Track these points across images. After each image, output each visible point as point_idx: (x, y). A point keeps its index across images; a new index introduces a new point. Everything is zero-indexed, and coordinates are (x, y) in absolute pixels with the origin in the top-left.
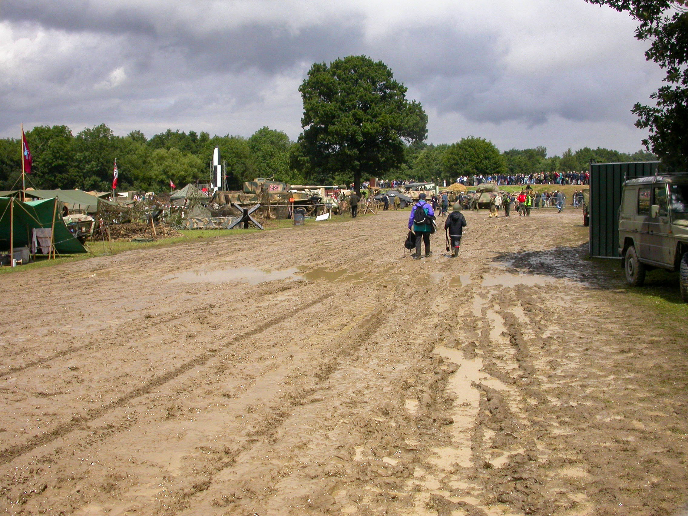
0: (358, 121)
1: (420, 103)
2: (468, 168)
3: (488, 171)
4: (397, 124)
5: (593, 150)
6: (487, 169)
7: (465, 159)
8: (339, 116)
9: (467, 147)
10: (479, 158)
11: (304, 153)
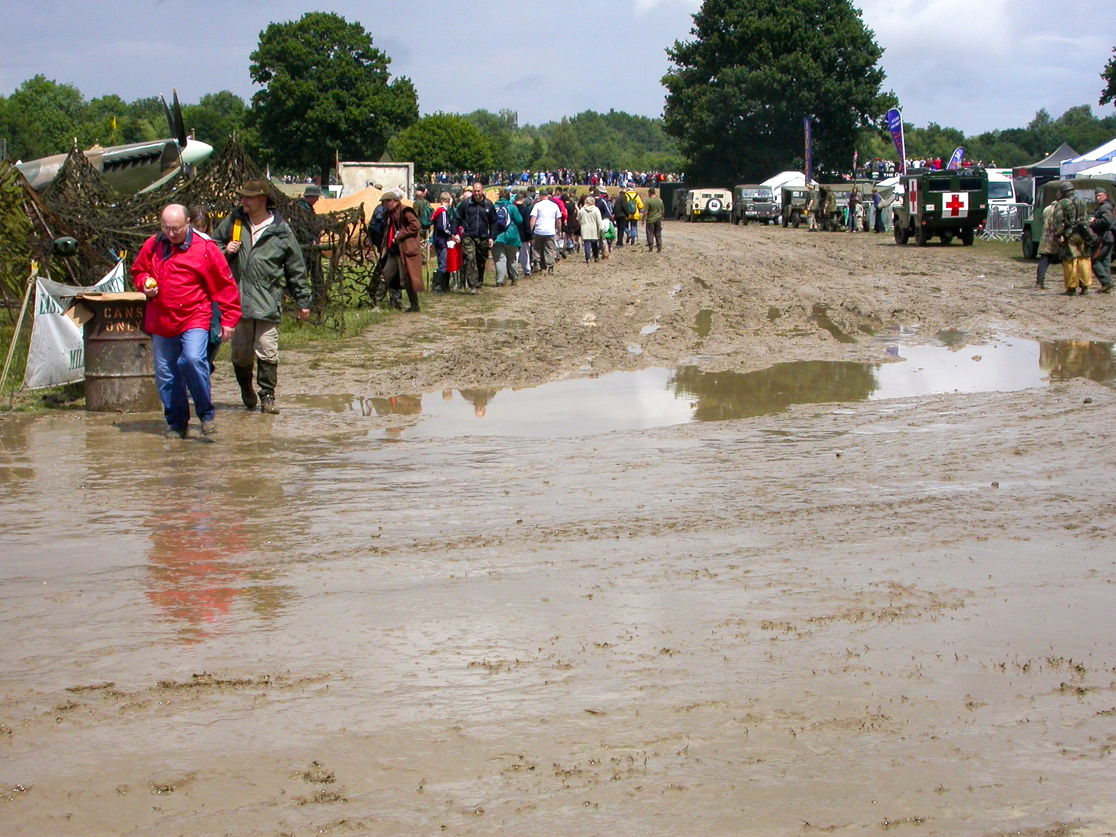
0: (342, 105)
1: (410, 79)
2: (440, 160)
3: (467, 165)
4: (389, 108)
5: (602, 116)
6: (466, 161)
7: (434, 147)
8: (318, 98)
9: (435, 128)
10: (454, 145)
11: (266, 143)
